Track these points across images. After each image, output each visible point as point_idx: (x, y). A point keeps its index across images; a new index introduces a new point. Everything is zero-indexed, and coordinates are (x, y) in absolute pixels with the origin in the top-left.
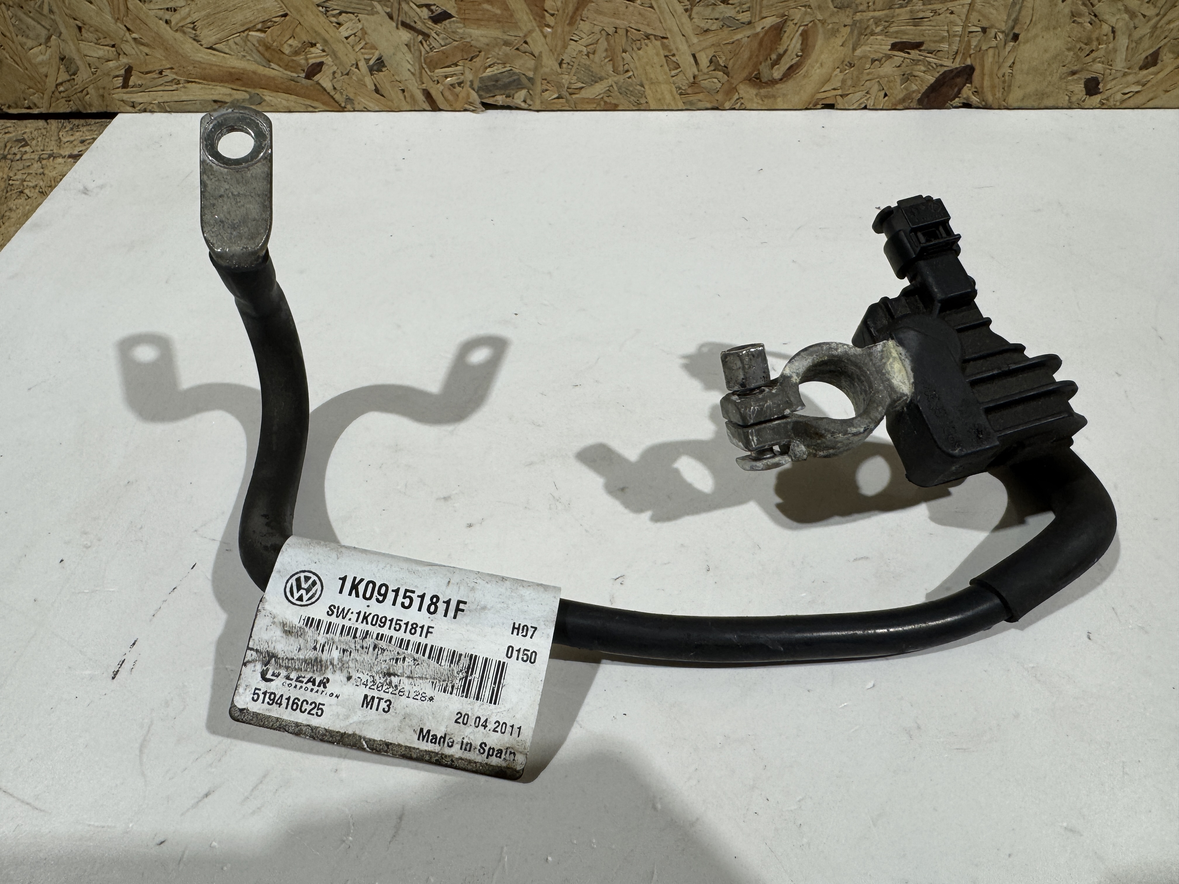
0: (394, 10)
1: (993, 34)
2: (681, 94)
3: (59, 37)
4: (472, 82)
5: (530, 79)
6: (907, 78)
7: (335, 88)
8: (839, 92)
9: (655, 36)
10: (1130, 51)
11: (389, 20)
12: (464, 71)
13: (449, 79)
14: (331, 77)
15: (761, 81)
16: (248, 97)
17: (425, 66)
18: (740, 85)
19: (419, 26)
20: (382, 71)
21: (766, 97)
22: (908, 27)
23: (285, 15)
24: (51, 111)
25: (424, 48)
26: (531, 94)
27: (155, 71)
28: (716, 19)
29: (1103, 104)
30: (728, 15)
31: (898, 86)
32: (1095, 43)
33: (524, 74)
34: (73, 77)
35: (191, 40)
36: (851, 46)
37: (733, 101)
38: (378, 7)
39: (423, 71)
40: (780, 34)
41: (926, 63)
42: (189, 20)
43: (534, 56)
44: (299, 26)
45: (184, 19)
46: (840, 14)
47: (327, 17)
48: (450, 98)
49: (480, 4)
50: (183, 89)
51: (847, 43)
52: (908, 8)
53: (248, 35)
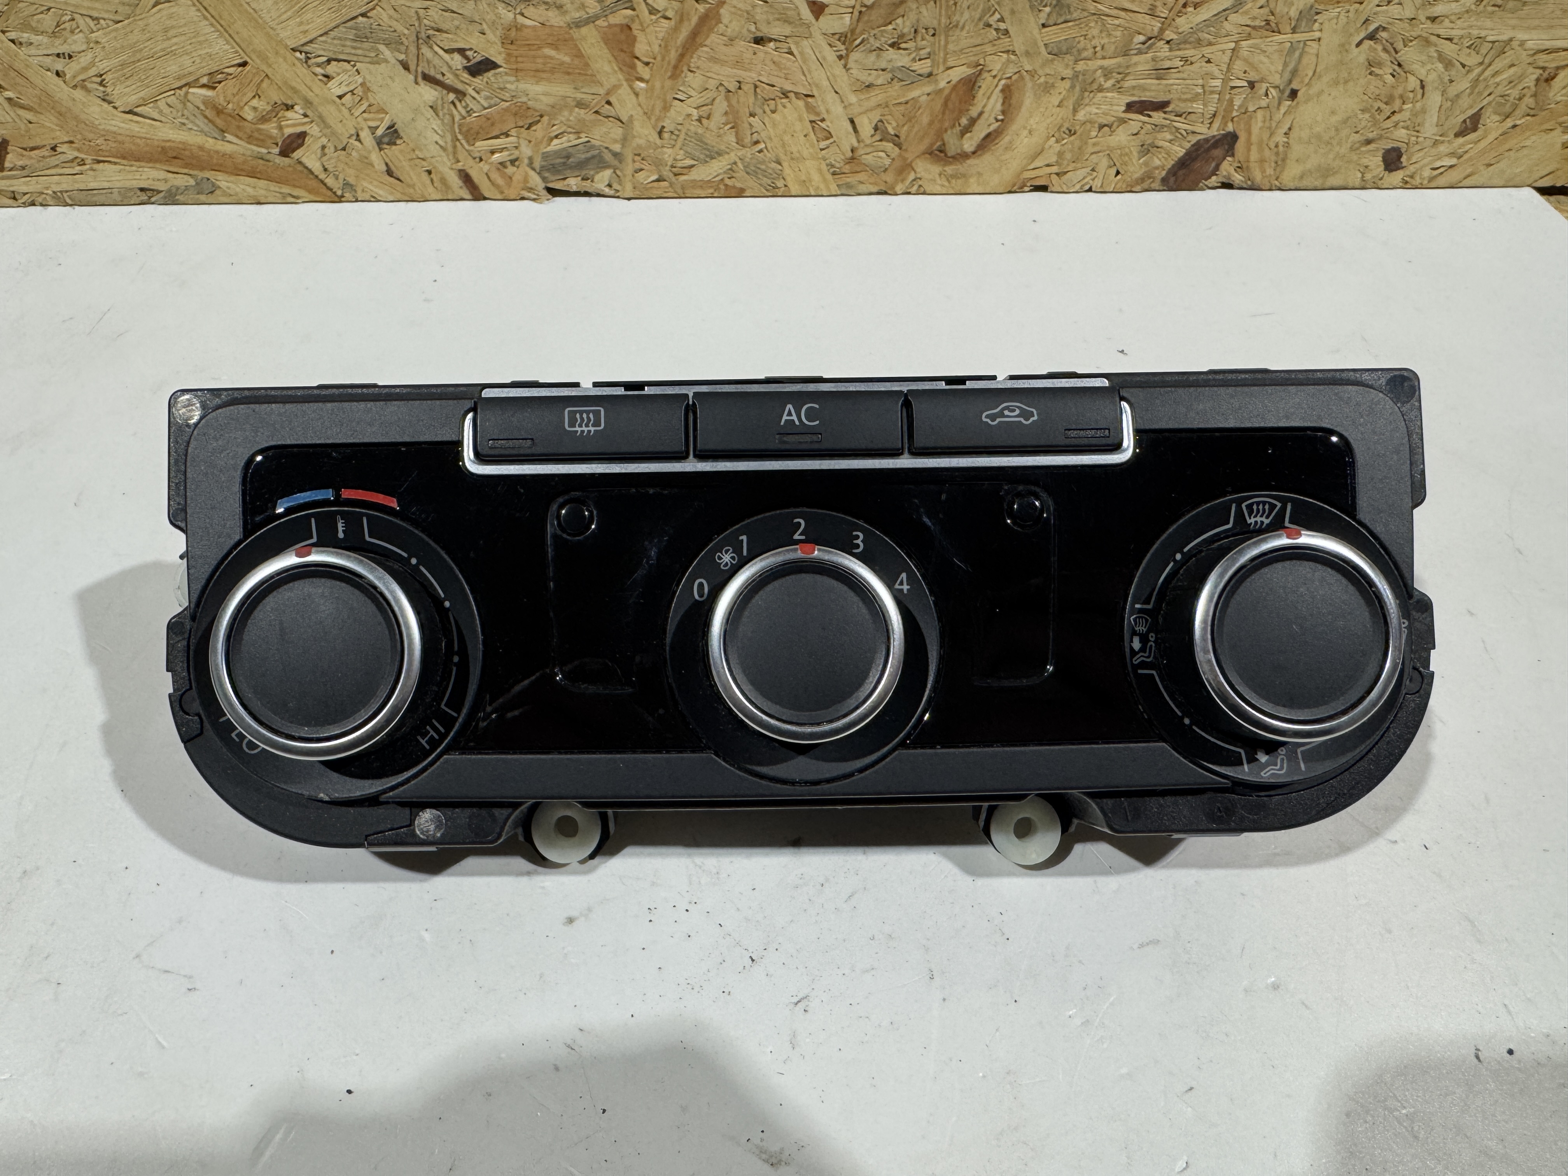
0: (411, 56)
1: (1263, 91)
2: (834, 174)
4: (531, 159)
5: (616, 155)
6: (1146, 149)
7: (326, 170)
8: (1055, 169)
9: (796, 93)
10: (1443, 112)
11: (403, 71)
12: (519, 143)
13: (497, 155)
14: (319, 151)
15: (946, 155)
16: (192, 182)
17: (460, 137)
18: (918, 161)
19: (449, 79)
20: (395, 144)
21: (953, 176)
22: (1149, 81)
25: (458, 112)
26: (618, 176)
27: (44, 146)
28: (883, 70)
29: (1407, 182)
30: (900, 64)
31: (1134, 160)
32: (1398, 102)
33: (607, 148)
35: (99, 101)
36: (1071, 107)
37: (908, 182)
38: (387, 53)
39: (458, 143)
40: (973, 90)
41: (1174, 130)
42: (93, 72)
43: (621, 121)
44: (266, 80)
45: (85, 69)
46: (1056, 62)
47: (309, 67)
48: (500, 181)
49: (540, 48)
50: (91, 173)
51: (1065, 103)
52: (1150, 55)
53: (187, 93)
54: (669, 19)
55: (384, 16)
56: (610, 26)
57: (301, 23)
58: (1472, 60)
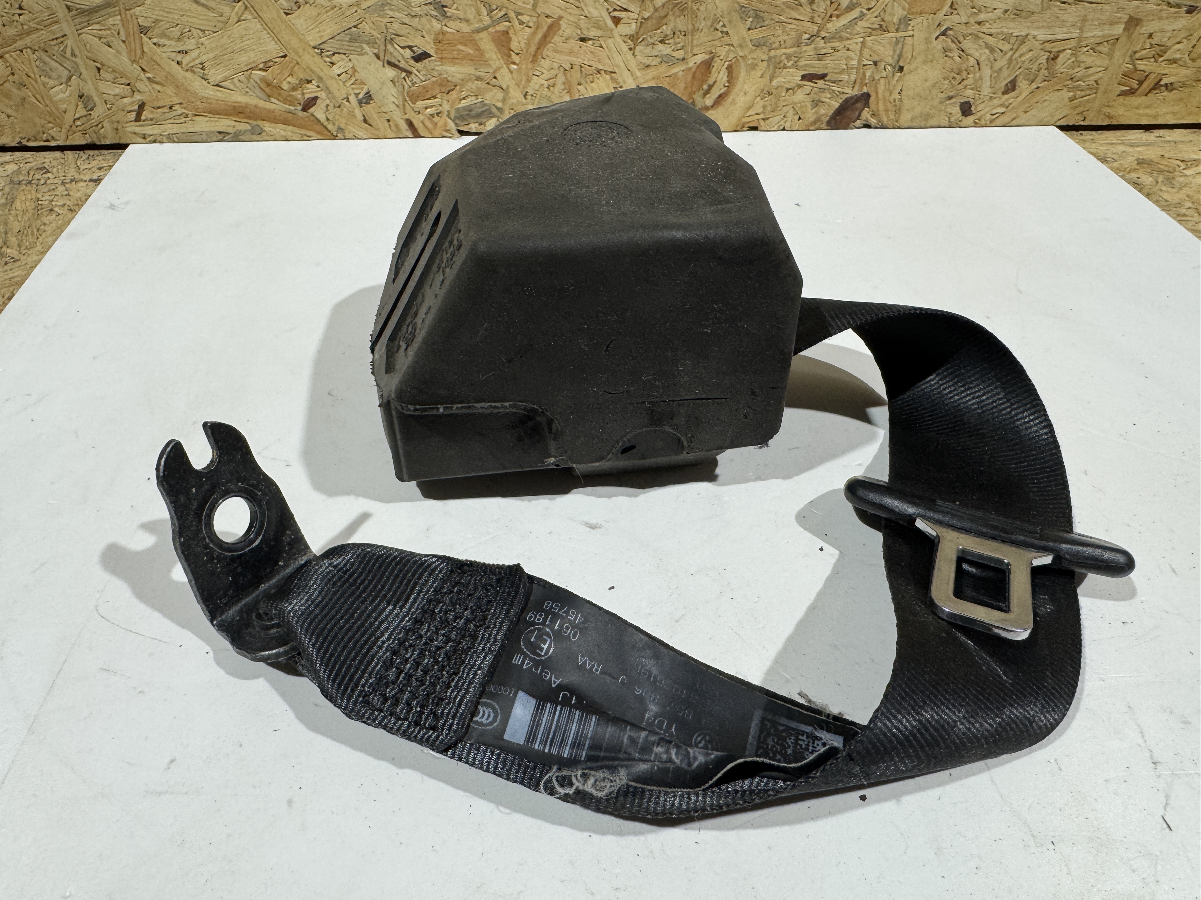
0: (381, 50)
1: (883, 67)
3: (79, 77)
4: (448, 112)
5: (498, 109)
6: (816, 103)
7: (328, 119)
8: (762, 116)
9: (605, 71)
10: (993, 77)
11: (376, 59)
12: (442, 102)
13: (428, 110)
14: (325, 109)
16: (249, 127)
17: (407, 99)
19: (402, 64)
20: (369, 103)
22: (814, 62)
23: (285, 56)
24: (68, 143)
25: (407, 83)
27: (166, 106)
28: (656, 56)
29: (976, 123)
30: (666, 53)
31: (809, 110)
32: (965, 73)
33: (494, 105)
34: (90, 112)
35: (199, 79)
36: (768, 78)
38: (367, 48)
39: (406, 103)
40: (709, 67)
41: (831, 91)
42: (198, 61)
43: (502, 89)
44: (297, 67)
45: (194, 60)
46: (757, 51)
47: (322, 57)
48: (430, 126)
49: (456, 45)
50: (191, 122)
51: (765, 75)
52: (813, 46)
53: (251, 73)
54: (530, 27)
55: (367, 27)
56: (496, 32)
57: (319, 32)
58: (1006, 47)
